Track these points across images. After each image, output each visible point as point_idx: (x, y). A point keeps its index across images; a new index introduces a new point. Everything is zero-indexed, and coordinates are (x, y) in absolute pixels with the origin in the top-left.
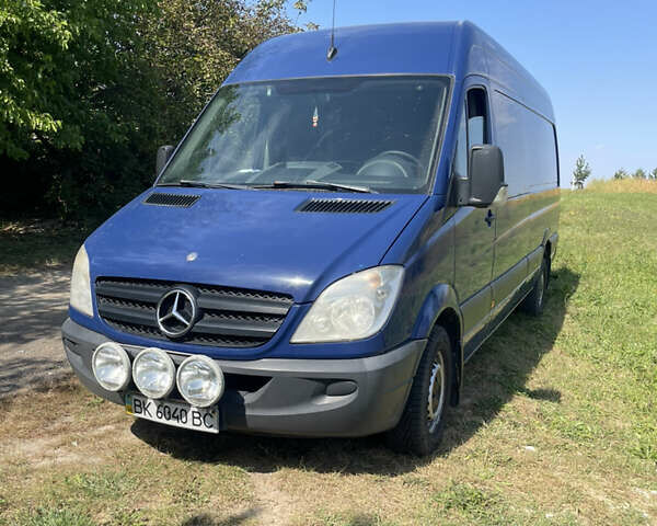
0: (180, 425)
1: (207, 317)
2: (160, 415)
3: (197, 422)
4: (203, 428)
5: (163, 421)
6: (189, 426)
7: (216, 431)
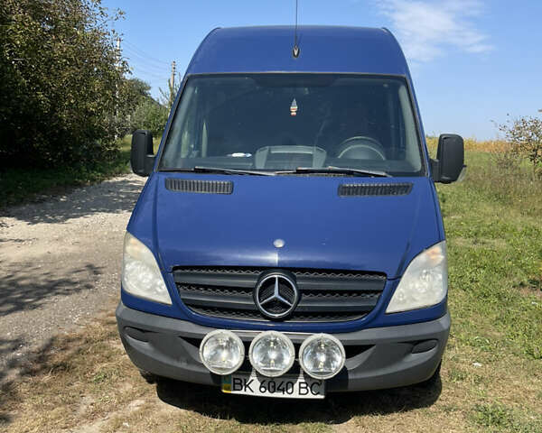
0: (286, 395)
1: (304, 297)
2: (263, 389)
3: (303, 391)
4: (310, 396)
5: (268, 394)
6: (295, 395)
7: (322, 397)
